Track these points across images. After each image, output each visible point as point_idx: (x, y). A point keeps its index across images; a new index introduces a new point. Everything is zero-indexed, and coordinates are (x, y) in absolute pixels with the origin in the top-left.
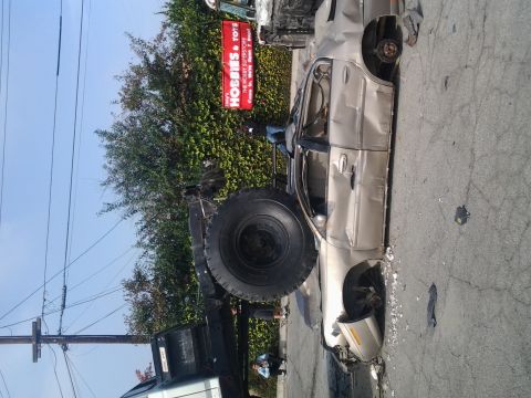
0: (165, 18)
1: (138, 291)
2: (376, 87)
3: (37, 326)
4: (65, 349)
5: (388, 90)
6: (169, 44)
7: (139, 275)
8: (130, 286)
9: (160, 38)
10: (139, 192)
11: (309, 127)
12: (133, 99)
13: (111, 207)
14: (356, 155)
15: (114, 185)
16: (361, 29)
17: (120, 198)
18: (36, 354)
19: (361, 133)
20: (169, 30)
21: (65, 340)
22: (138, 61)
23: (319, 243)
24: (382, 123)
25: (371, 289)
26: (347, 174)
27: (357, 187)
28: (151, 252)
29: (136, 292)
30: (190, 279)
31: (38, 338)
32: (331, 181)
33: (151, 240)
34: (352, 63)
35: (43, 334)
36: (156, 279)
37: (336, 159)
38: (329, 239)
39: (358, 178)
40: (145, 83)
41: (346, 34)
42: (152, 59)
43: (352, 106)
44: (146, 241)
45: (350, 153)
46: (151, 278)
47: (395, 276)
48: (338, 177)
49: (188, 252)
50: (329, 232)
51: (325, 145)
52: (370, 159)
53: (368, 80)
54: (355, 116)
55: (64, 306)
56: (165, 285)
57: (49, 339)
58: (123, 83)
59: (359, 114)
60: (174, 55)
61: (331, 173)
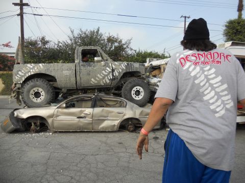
0: (138, 51)
1: (42, 42)
2: (116, 124)
3: (27, 5)
4: (18, 15)
5: (115, 129)
6: (130, 52)
7: (47, 42)
8: (43, 39)
9: (132, 49)
10: (78, 42)
11: (101, 100)
12: (111, 40)
13: (72, 32)
14: (90, 118)
15: (80, 33)
16: (137, 117)
17: (76, 35)
18: (16, 4)
19: (98, 120)
20: (134, 52)
21: (21, 15)
22: (123, 42)
23: (55, 106)
24: (103, 128)
25: (39, 128)
26: (82, 115)
27: (78, 119)
28: (56, 46)
29: (41, 41)
30: (46, 61)
31: (22, 5)
32: (80, 109)
33: (60, 46)
34: (124, 115)
35: (24, 7)
36: (46, 48)
37: (88, 111)
38: (57, 110)
39: (81, 120)
40: (116, 44)
41: (135, 112)
42: (125, 46)
43: (109, 116)
44: (60, 44)
45: (90, 116)
46: (46, 46)
47: (51, 134)
48: (81, 112)
49: (57, 60)
50: (60, 110)
51: (94, 106)
52: (89, 124)
53: (119, 121)
54: (105, 117)
55: (35, 15)
56: (44, 52)
57: (21, 9)
58: (116, 37)
59: (106, 118)
60: (126, 54)
61: (83, 109)
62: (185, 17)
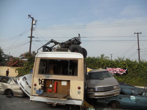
3: (33, 37)
18: (29, 37)
31: (31, 37)
62: (138, 33)
